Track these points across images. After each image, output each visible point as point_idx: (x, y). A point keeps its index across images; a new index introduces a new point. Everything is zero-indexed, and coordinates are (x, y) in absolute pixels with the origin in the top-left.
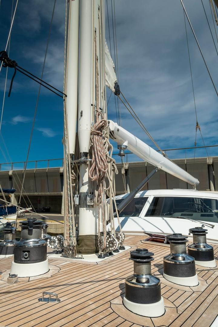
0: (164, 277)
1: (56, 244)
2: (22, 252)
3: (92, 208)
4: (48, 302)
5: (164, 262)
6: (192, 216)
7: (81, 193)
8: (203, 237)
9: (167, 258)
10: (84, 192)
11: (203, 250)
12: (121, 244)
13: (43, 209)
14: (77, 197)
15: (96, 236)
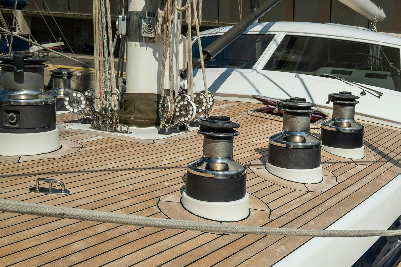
0: (266, 168)
1: (83, 106)
2: (4, 113)
3: (151, 44)
4: (47, 194)
5: (270, 144)
6: (350, 75)
7: (131, 12)
8: (349, 108)
9: (276, 138)
10: (138, 10)
11: (346, 130)
12: (205, 113)
13: (84, 47)
14: (123, 20)
15: (158, 96)
